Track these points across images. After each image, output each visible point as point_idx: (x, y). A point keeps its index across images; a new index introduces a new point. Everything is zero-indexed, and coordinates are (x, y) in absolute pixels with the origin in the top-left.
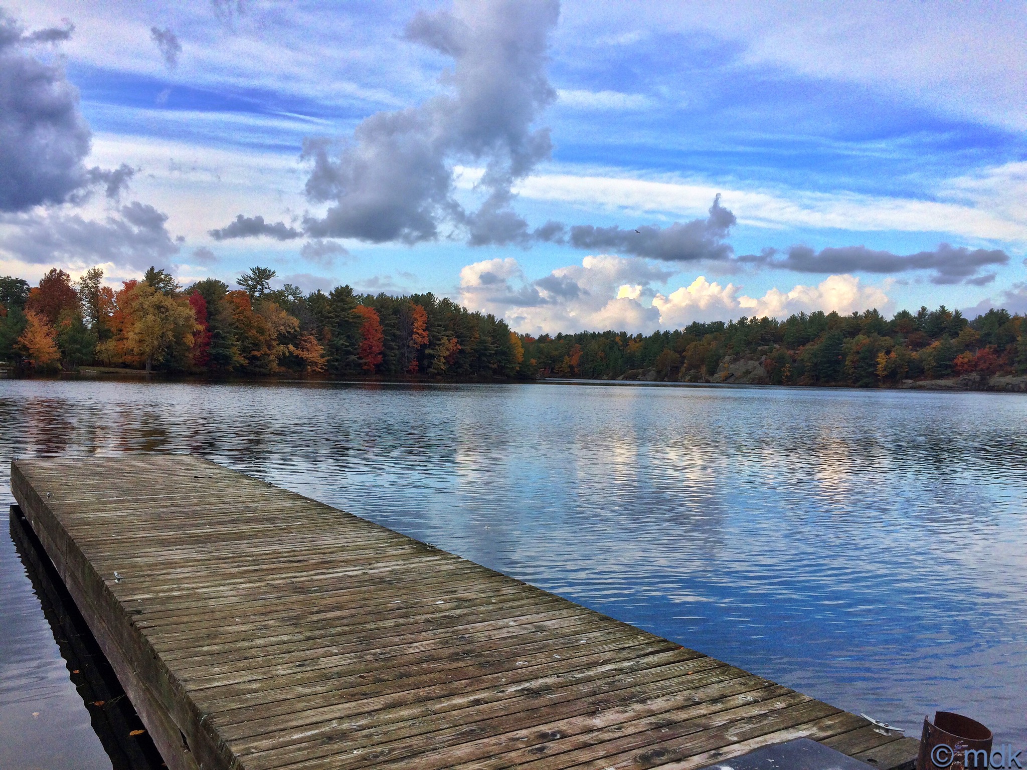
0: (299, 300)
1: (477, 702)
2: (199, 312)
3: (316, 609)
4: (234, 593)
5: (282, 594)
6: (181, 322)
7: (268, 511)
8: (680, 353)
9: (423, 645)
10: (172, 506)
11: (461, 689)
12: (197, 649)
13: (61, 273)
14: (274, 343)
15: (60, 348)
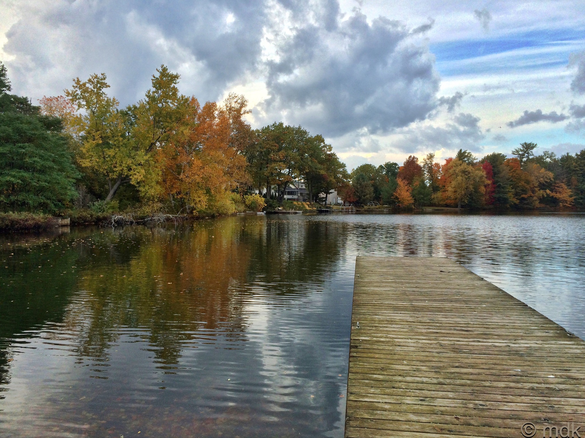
0: (554, 161)
2: (488, 173)
3: (457, 364)
4: (415, 345)
5: (443, 350)
6: (477, 179)
7: (470, 296)
9: (516, 405)
10: (416, 287)
12: (370, 375)
13: (414, 158)
14: (536, 189)
15: (413, 197)
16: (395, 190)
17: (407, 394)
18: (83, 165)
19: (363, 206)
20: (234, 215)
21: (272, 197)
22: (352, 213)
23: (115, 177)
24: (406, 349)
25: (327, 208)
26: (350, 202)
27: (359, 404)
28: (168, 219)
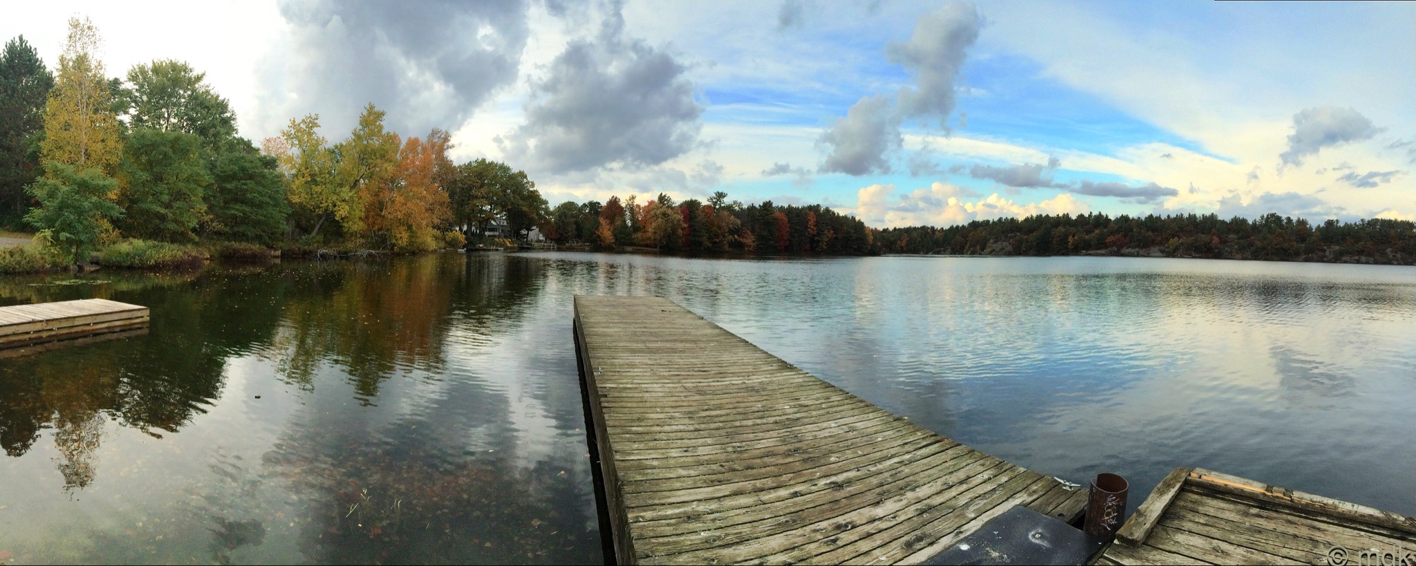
0: (742, 210)
1: (795, 494)
2: (685, 217)
3: (706, 407)
4: (662, 390)
5: (689, 394)
6: (675, 223)
7: (697, 335)
8: (965, 238)
9: (768, 442)
10: (644, 328)
11: (785, 482)
12: (629, 428)
13: (617, 198)
14: (727, 234)
15: (614, 236)
16: (597, 228)
17: (671, 446)
18: (293, 201)
19: (565, 244)
20: (434, 251)
21: (473, 234)
22: (553, 250)
23: (321, 213)
24: (654, 394)
25: (528, 244)
26: (551, 240)
27: (628, 464)
28: (370, 255)
